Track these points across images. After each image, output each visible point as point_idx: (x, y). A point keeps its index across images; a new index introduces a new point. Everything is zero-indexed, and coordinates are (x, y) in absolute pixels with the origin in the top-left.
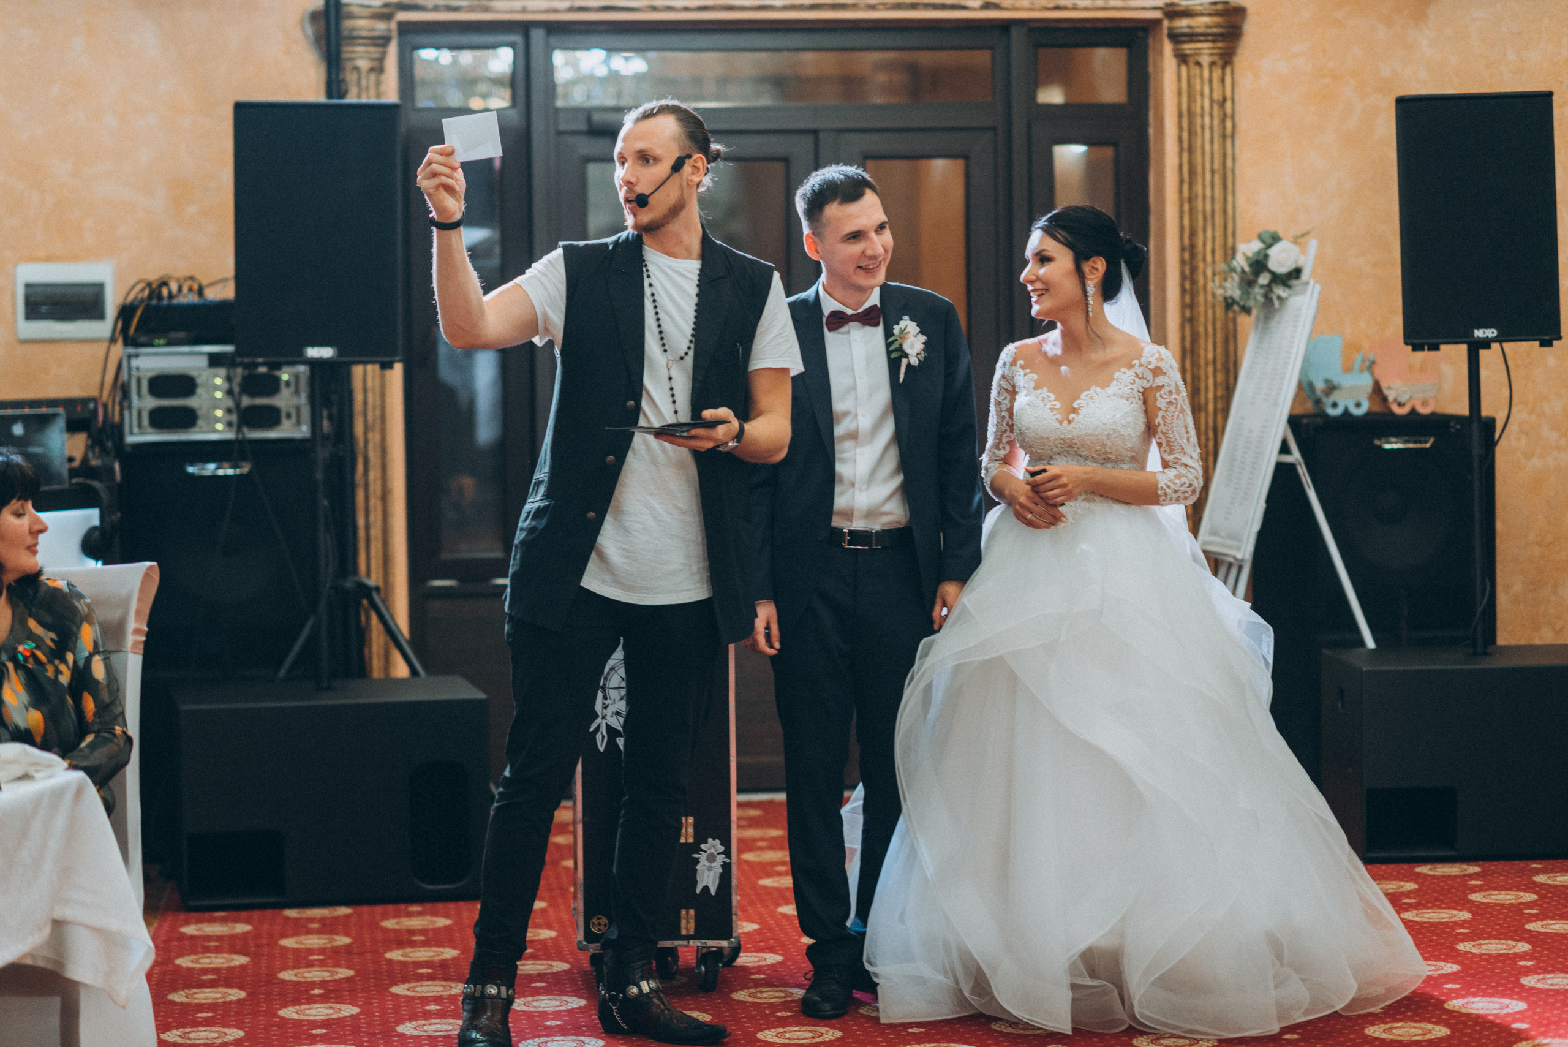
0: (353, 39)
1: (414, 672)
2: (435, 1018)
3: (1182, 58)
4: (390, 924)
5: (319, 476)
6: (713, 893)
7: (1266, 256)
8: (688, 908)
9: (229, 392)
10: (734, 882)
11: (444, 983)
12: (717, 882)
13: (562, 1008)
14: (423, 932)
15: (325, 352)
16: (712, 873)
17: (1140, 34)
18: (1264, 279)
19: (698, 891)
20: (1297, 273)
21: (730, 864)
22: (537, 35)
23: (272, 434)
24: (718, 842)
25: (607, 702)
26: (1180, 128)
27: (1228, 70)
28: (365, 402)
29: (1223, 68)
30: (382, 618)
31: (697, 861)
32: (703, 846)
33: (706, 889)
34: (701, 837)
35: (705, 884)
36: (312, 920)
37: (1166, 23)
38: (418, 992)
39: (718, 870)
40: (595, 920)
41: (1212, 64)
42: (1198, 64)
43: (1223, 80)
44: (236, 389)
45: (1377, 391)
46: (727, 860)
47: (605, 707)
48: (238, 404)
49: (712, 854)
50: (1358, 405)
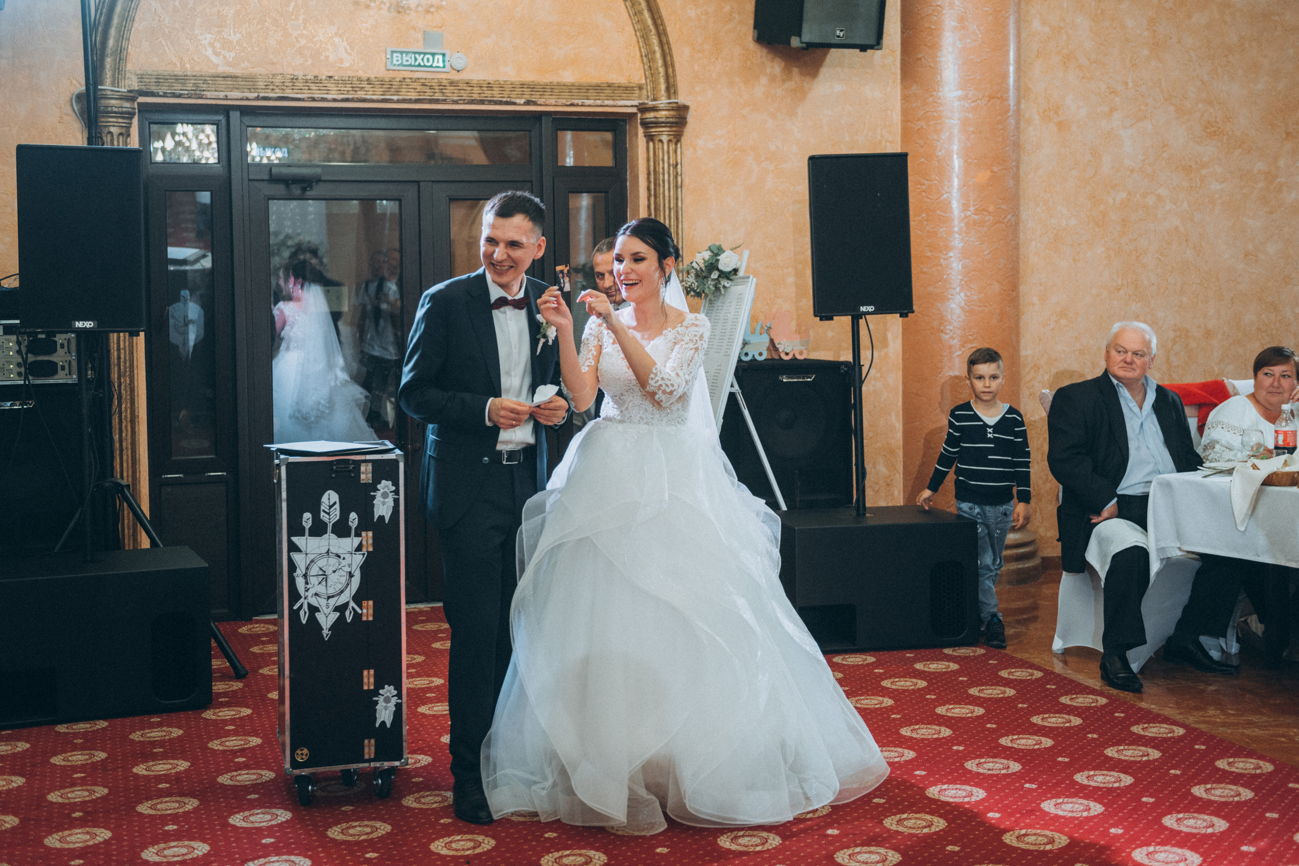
0: (108, 113)
1: (153, 543)
2: (174, 841)
3: (650, 138)
4: (136, 736)
5: (85, 411)
6: (388, 726)
7: (718, 260)
8: (369, 738)
9: (19, 352)
10: (404, 717)
11: (178, 799)
12: (392, 718)
13: (273, 823)
14: (161, 743)
15: (89, 324)
16: (388, 711)
17: (621, 123)
18: (715, 275)
19: (377, 725)
20: (735, 271)
21: (401, 704)
22: (235, 116)
23: (51, 381)
24: (392, 687)
25: (308, 586)
26: (649, 182)
27: (679, 145)
28: (119, 358)
29: (676, 144)
30: (130, 506)
31: (376, 703)
32: (381, 691)
33: (383, 723)
34: (379, 684)
35: (382, 720)
36: (76, 735)
37: (639, 115)
38: (159, 810)
39: (392, 707)
40: (299, 752)
41: (670, 141)
42: (661, 141)
43: (676, 151)
44: (24, 350)
45: (773, 345)
46: (399, 701)
47: (307, 591)
48: (25, 361)
49: (388, 697)
50: (761, 354)
